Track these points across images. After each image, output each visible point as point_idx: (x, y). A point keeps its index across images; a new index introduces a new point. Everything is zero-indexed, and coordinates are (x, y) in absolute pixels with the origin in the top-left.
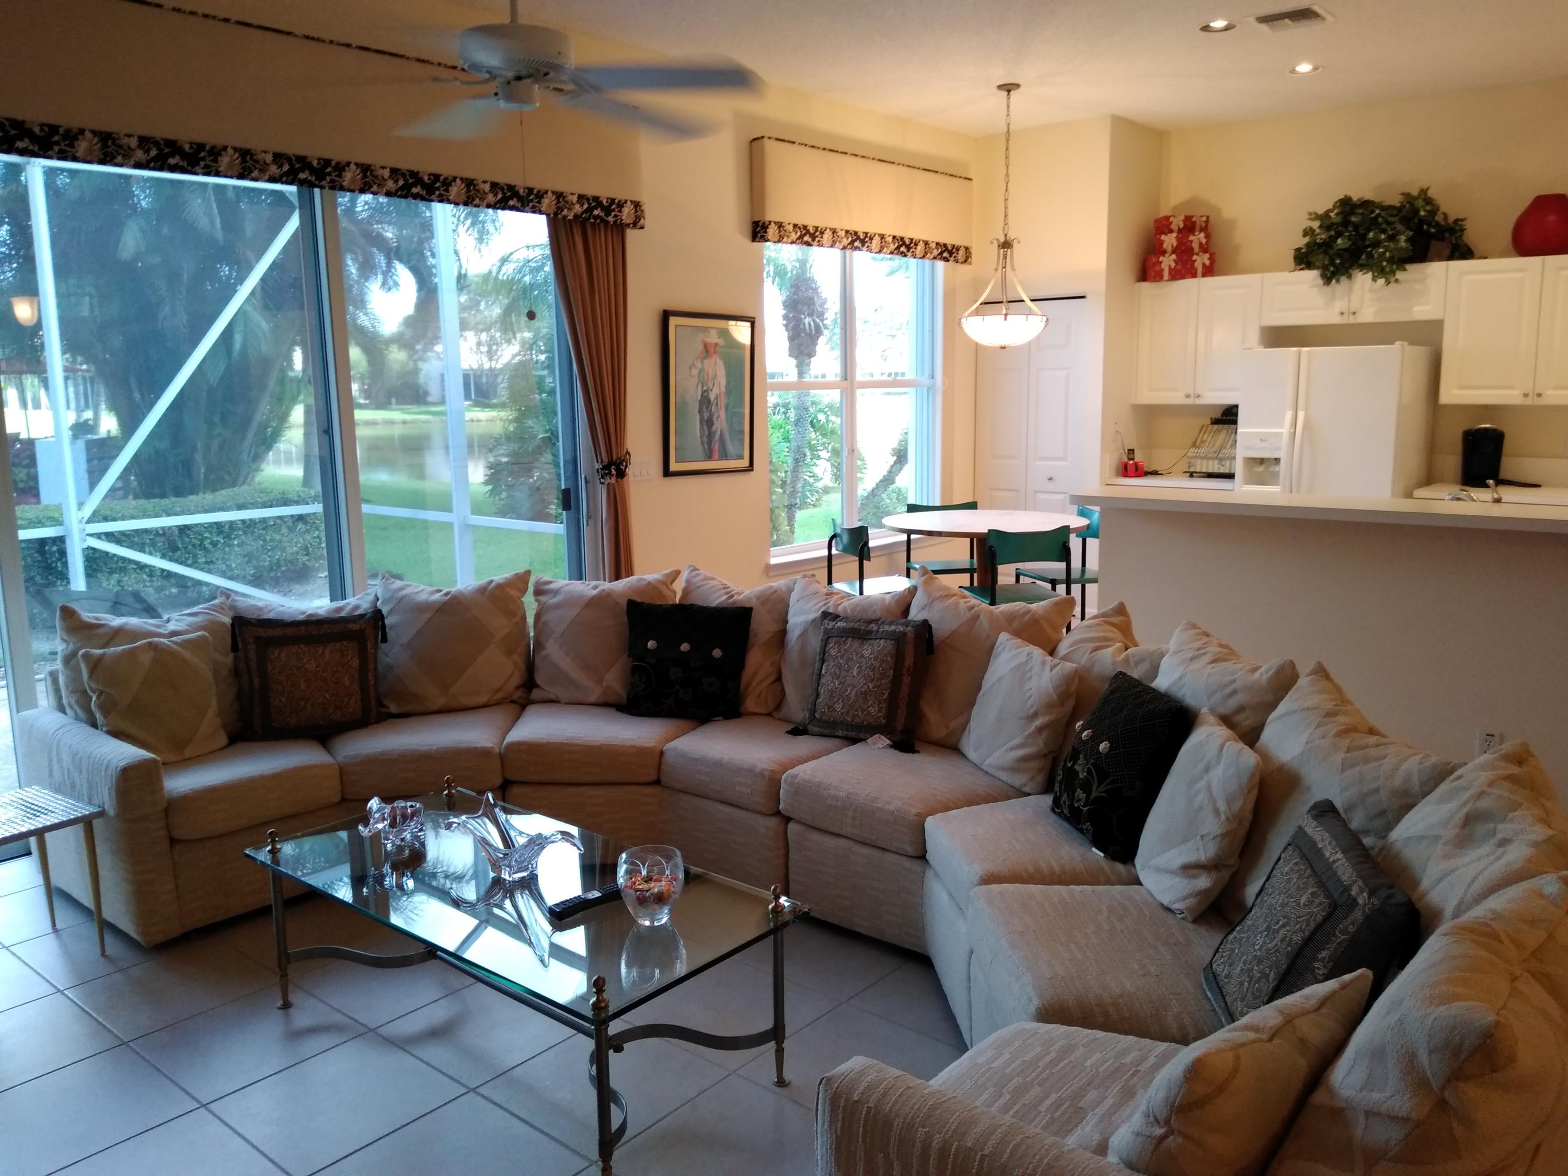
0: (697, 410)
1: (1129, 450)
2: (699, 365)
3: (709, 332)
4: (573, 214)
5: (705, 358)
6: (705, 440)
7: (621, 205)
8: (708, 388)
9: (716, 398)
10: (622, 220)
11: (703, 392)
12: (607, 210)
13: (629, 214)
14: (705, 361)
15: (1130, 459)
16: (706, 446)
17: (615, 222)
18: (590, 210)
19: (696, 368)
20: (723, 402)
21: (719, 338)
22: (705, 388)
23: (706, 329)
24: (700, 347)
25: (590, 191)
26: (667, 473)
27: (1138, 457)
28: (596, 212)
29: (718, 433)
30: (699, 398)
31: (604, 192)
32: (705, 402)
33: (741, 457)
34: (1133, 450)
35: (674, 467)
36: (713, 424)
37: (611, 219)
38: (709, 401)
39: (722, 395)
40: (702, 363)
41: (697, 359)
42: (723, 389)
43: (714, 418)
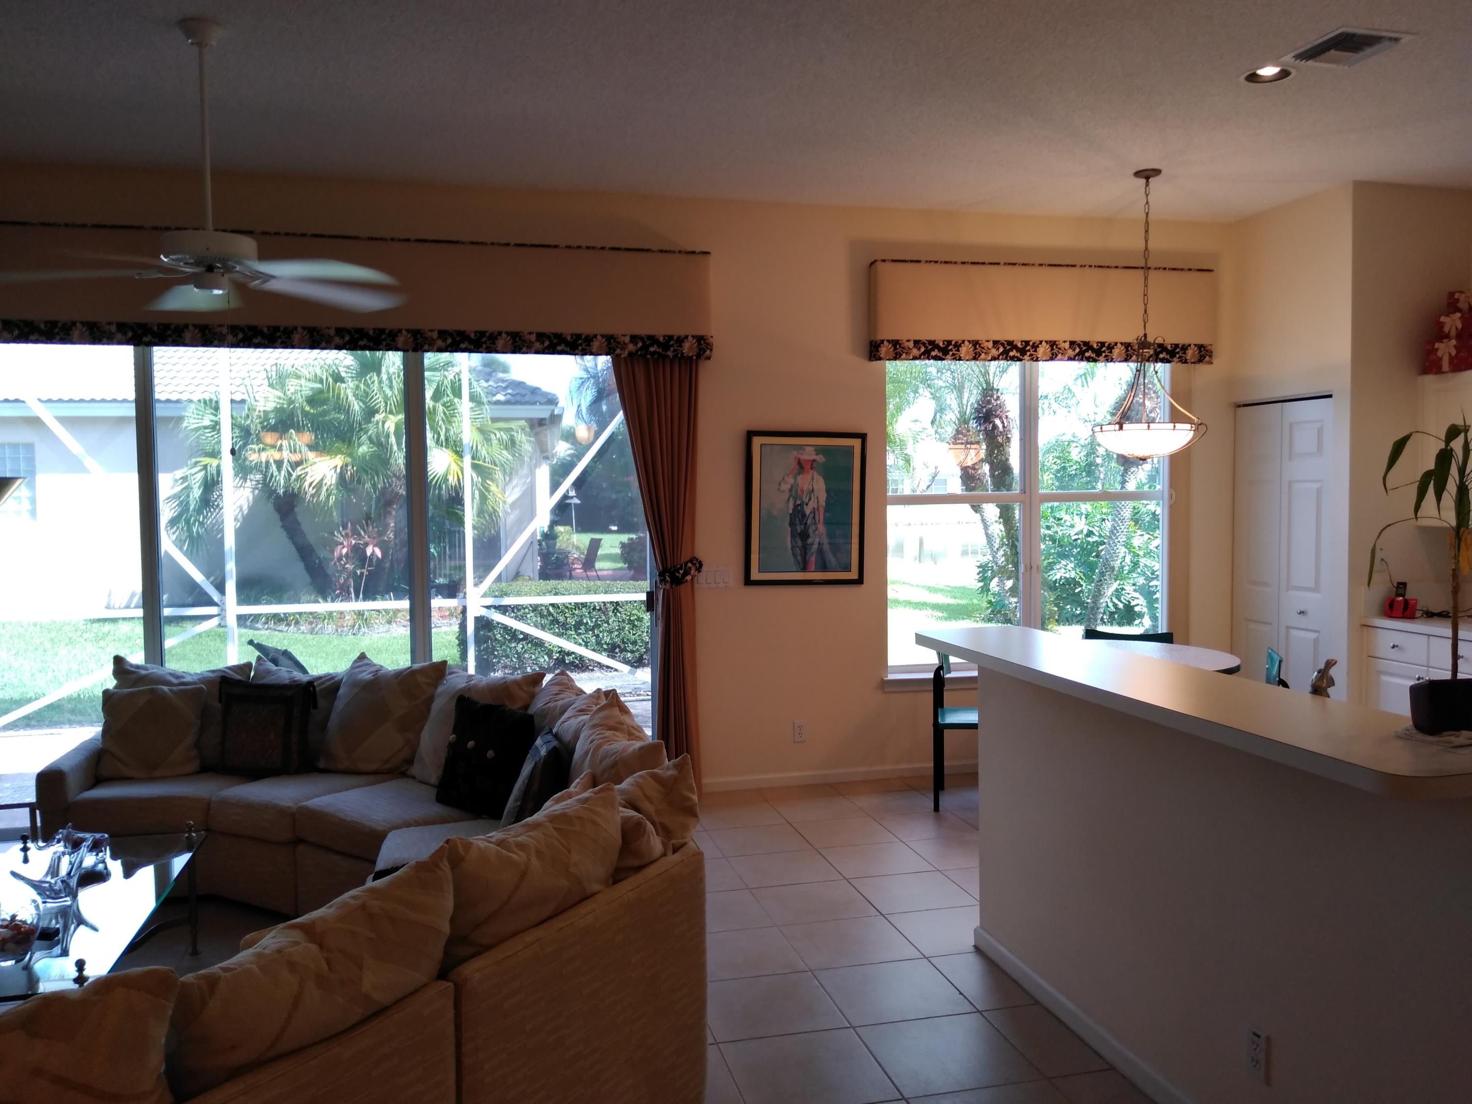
0: (787, 523)
1: (1399, 583)
2: (791, 481)
3: (804, 450)
4: (627, 352)
5: (799, 474)
6: (798, 551)
7: (680, 340)
8: (803, 503)
9: (813, 511)
10: (682, 354)
11: (796, 506)
12: (665, 346)
13: (691, 347)
14: (799, 478)
15: (1398, 595)
16: (799, 558)
17: (675, 356)
18: (645, 347)
19: (786, 483)
20: (821, 516)
21: (817, 454)
22: (798, 502)
23: (801, 447)
24: (793, 464)
25: (645, 330)
26: (748, 581)
27: (1410, 594)
28: (652, 349)
29: (815, 546)
30: (791, 512)
31: (660, 330)
32: (798, 516)
33: (848, 569)
34: (1404, 584)
35: (755, 575)
36: (808, 537)
37: (670, 354)
38: (804, 515)
39: (822, 510)
40: (795, 478)
41: (788, 475)
42: (823, 502)
43: (811, 531)
